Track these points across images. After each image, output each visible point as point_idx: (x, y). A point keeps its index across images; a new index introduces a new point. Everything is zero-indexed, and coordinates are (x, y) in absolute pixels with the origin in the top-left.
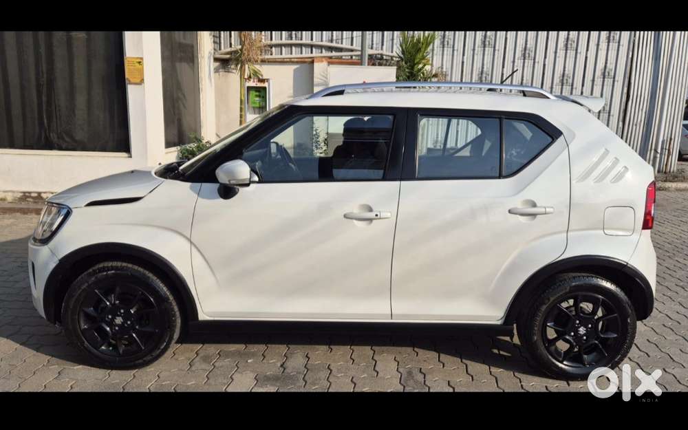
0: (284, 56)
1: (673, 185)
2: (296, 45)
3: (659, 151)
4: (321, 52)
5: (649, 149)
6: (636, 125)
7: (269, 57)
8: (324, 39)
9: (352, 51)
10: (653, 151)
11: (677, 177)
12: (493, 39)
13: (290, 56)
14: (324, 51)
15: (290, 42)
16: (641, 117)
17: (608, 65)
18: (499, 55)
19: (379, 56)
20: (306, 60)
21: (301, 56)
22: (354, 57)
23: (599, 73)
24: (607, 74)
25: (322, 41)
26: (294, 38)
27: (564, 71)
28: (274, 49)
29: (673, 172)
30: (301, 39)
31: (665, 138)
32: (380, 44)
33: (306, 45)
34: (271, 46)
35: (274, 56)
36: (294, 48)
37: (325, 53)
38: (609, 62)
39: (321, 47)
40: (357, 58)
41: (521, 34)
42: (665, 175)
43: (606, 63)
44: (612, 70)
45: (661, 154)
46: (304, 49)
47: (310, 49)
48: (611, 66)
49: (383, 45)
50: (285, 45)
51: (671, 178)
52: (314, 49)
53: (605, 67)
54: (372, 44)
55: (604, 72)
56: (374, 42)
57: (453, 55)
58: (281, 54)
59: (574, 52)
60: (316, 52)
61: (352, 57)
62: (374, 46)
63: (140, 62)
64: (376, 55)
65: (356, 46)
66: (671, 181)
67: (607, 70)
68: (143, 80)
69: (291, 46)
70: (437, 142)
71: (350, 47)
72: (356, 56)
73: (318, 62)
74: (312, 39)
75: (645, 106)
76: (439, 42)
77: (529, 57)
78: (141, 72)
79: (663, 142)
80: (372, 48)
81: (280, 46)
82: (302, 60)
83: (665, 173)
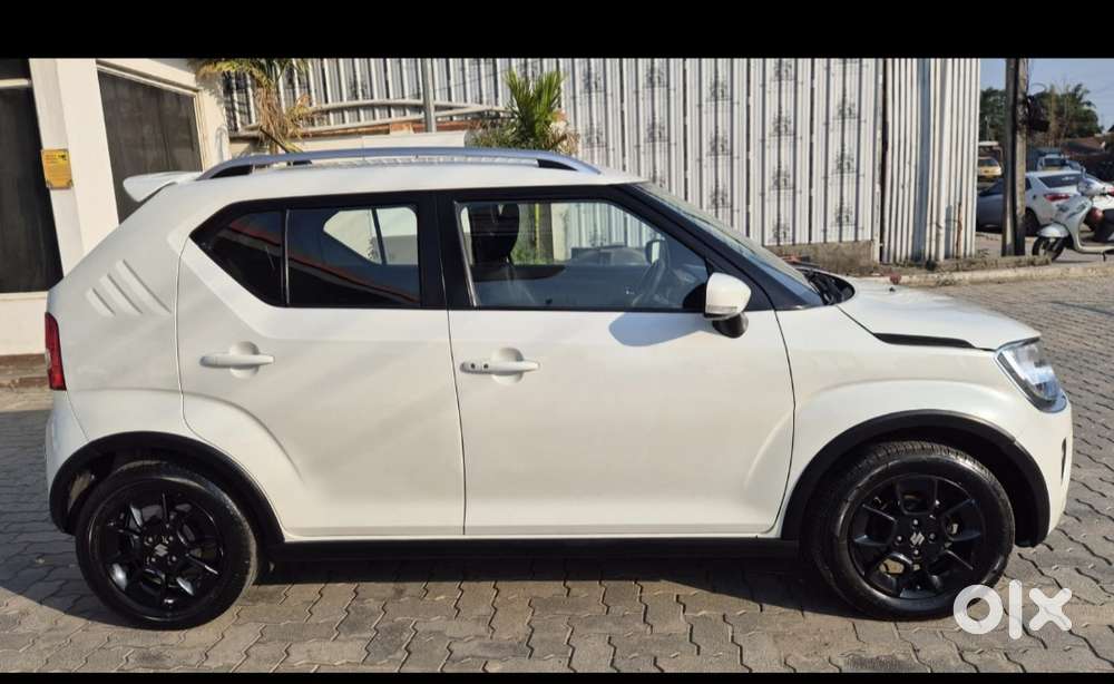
0: (348, 124)
1: (967, 276)
2: (365, 107)
3: (943, 224)
4: (405, 115)
5: (928, 222)
6: (903, 187)
7: (325, 128)
8: (407, 94)
9: (451, 108)
10: (934, 226)
11: (974, 263)
12: (665, 72)
13: (356, 124)
14: (408, 112)
15: (355, 103)
16: (910, 174)
17: (848, 97)
18: (677, 96)
19: (494, 114)
20: (380, 128)
21: (373, 122)
22: (455, 118)
23: (834, 111)
24: (847, 112)
25: (403, 97)
26: (360, 97)
27: (780, 112)
28: (331, 115)
29: (971, 255)
30: (372, 98)
31: (952, 204)
32: (493, 95)
33: (381, 106)
34: (327, 112)
35: (333, 126)
36: (362, 112)
37: (410, 116)
38: (848, 92)
39: (403, 107)
40: (460, 119)
41: (707, 63)
42: (955, 261)
43: (844, 95)
44: (854, 105)
45: (948, 229)
46: (377, 111)
47: (386, 112)
48: (852, 99)
49: (496, 96)
50: (350, 109)
51: (965, 265)
52: (393, 111)
53: (844, 101)
54: (481, 96)
55: (843, 110)
56: (484, 93)
57: (606, 103)
58: (344, 122)
59: (793, 82)
60: (396, 116)
61: (451, 119)
62: (485, 99)
63: (63, 157)
64: (488, 111)
65: (456, 100)
66: (964, 270)
67: (847, 106)
68: (71, 181)
69: (356, 108)
70: (595, 238)
71: (446, 103)
72: (458, 115)
73: (395, 130)
74: (388, 97)
75: (914, 156)
76: (583, 84)
77: (723, 96)
78: (67, 170)
79: (948, 210)
80: (481, 102)
81: (340, 110)
82: (375, 129)
83: (958, 258)
